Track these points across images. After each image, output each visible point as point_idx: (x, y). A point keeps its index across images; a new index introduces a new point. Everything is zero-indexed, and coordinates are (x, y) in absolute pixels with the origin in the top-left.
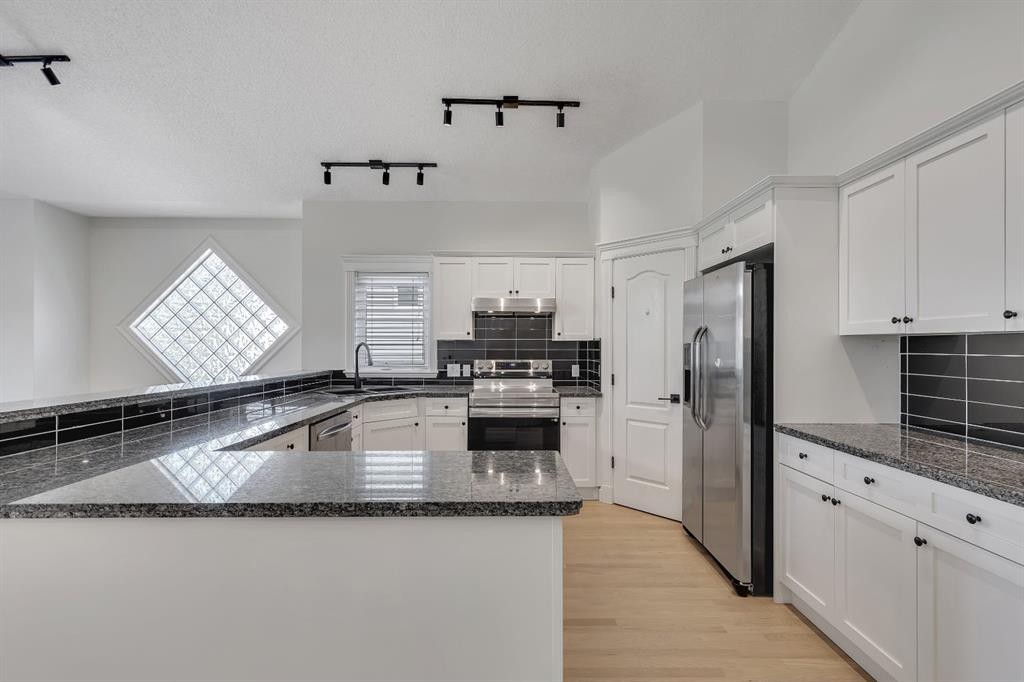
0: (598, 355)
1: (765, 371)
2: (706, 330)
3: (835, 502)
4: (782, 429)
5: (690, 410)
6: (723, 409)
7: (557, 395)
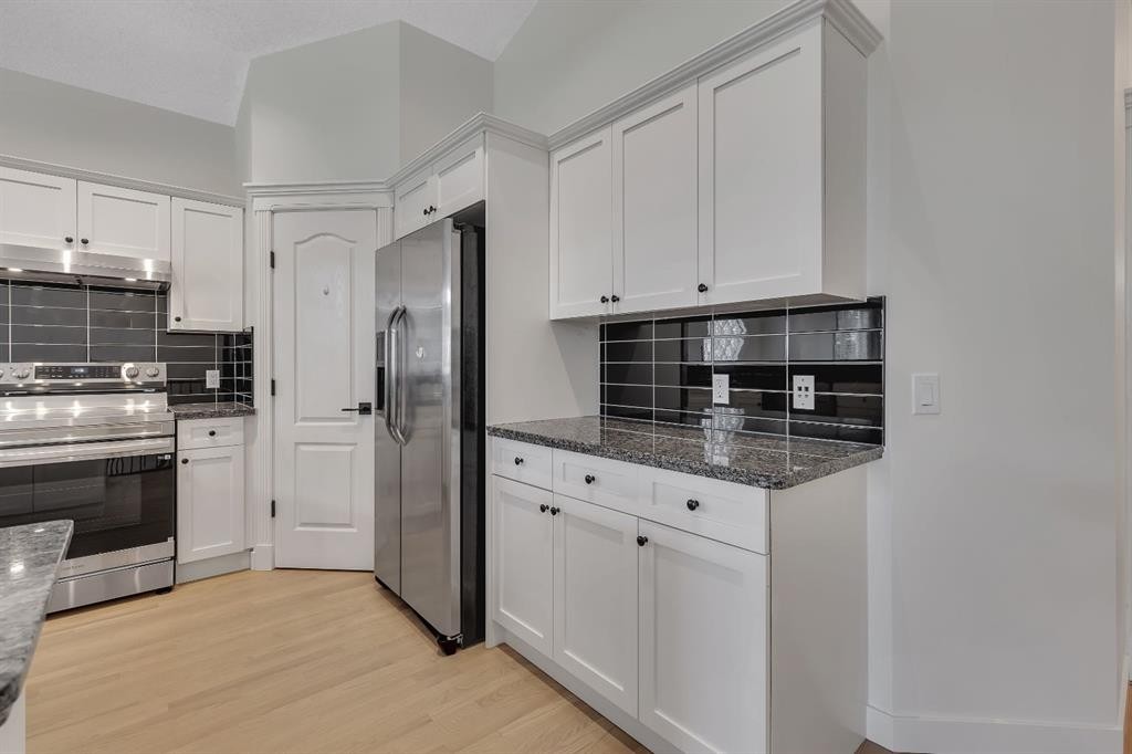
0: (249, 354)
1: (476, 361)
2: (404, 311)
3: (554, 512)
4: (495, 431)
5: (383, 421)
6: (426, 420)
7: (171, 417)
